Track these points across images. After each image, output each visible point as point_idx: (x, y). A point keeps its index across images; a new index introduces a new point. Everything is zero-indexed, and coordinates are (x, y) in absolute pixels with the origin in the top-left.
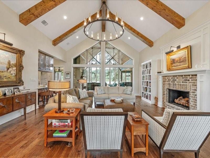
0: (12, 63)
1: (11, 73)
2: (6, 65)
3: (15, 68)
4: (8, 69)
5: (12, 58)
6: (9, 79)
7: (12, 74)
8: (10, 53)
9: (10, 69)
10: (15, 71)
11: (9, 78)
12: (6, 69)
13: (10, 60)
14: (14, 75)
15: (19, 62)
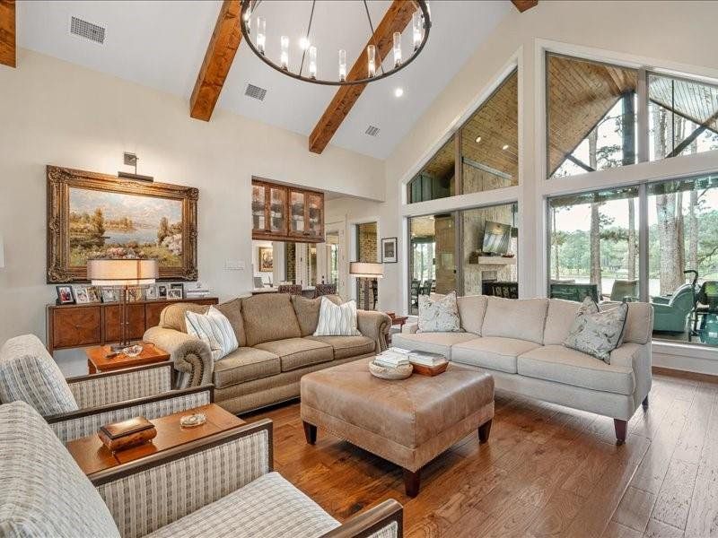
0: (170, 223)
1: (171, 247)
2: (157, 231)
3: (179, 236)
4: (162, 239)
5: (173, 212)
6: (165, 263)
7: (172, 251)
8: (166, 201)
9: (167, 239)
10: (181, 242)
11: (165, 259)
12: (157, 240)
13: (167, 217)
14: (176, 252)
15: (187, 219)
